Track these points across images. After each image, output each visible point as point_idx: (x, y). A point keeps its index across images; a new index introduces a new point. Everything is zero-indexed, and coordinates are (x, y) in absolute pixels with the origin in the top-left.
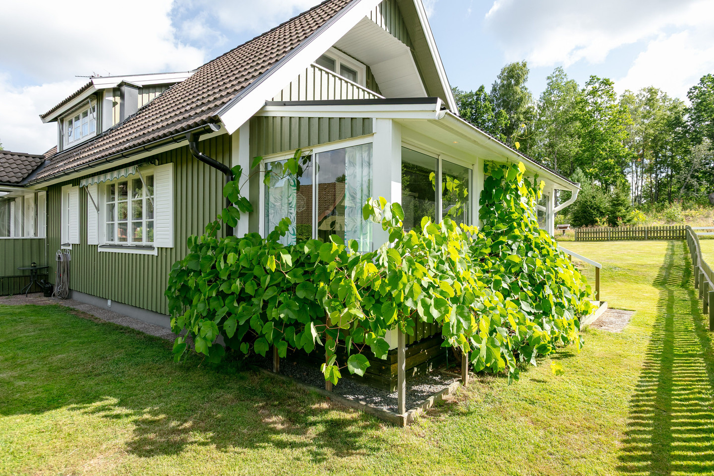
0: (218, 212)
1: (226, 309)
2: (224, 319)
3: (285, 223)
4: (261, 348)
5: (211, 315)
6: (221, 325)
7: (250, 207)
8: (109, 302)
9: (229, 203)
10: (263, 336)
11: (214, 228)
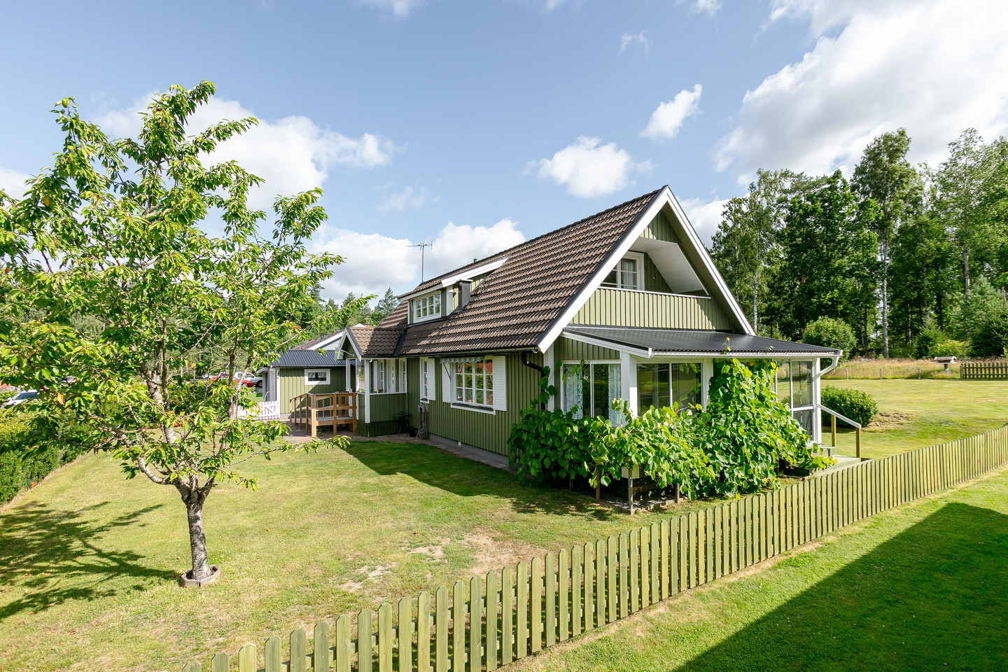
0: (536, 395)
1: (544, 454)
2: (544, 459)
3: (575, 409)
4: (563, 475)
5: (537, 456)
6: (542, 462)
7: (555, 391)
8: (460, 444)
9: (543, 391)
10: (563, 468)
11: (534, 403)
